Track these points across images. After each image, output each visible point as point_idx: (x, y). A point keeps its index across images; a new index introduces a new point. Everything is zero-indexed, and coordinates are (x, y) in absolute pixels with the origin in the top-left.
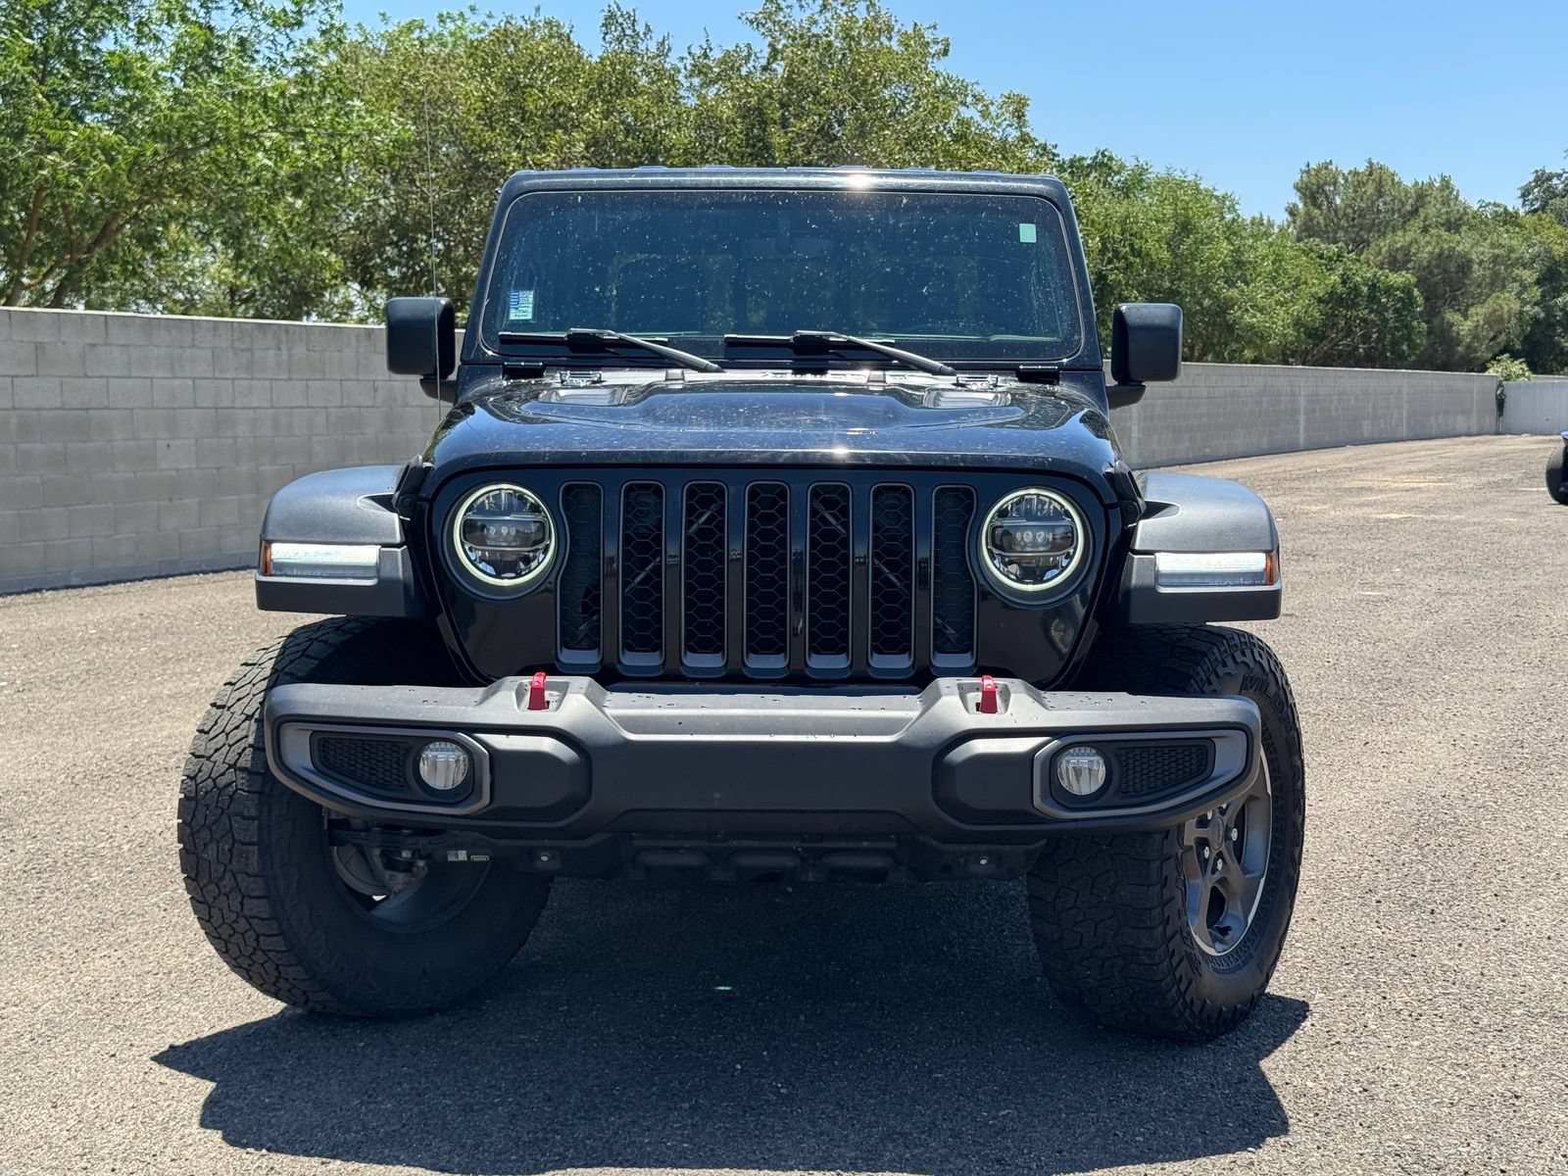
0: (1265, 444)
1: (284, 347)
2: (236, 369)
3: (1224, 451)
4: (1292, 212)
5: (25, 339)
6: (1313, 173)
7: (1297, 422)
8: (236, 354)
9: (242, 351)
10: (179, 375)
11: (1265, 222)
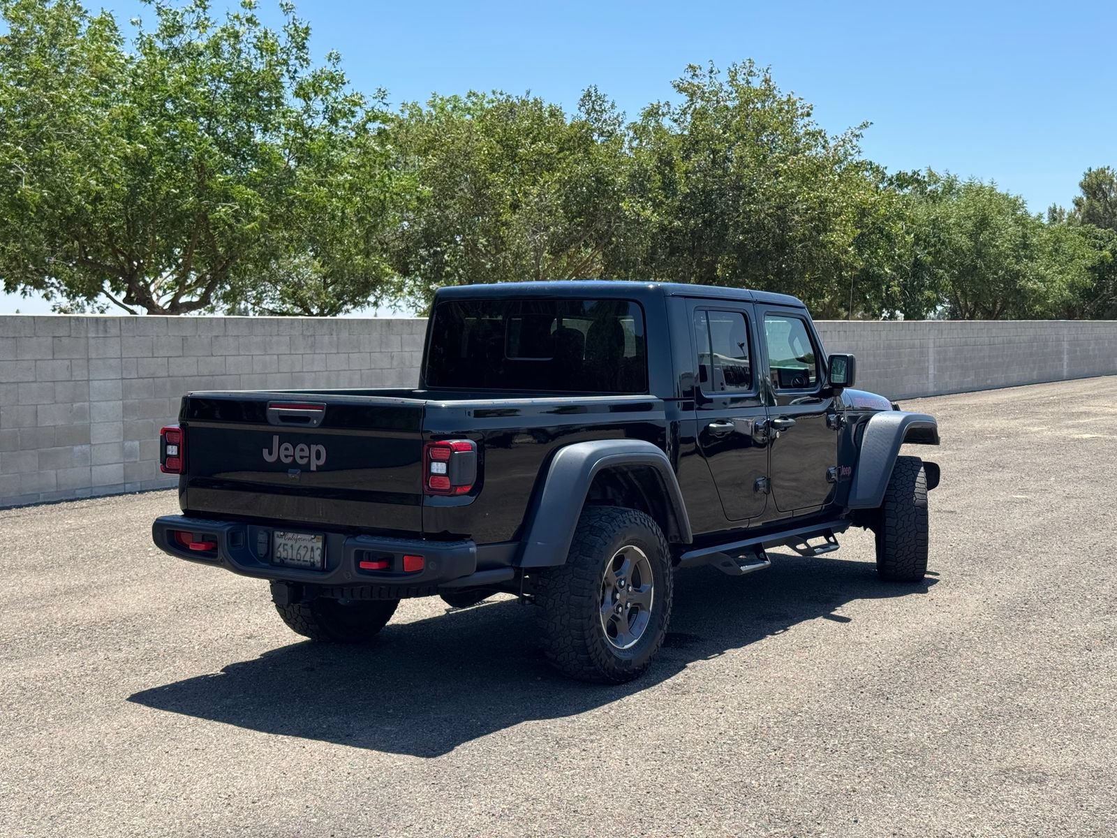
0: (1035, 375)
1: (334, 334)
2: (304, 348)
3: (1002, 382)
4: (1078, 203)
5: (176, 334)
6: (1094, 175)
7: (1061, 360)
8: (305, 339)
9: (308, 336)
10: (269, 353)
11: (1058, 210)
